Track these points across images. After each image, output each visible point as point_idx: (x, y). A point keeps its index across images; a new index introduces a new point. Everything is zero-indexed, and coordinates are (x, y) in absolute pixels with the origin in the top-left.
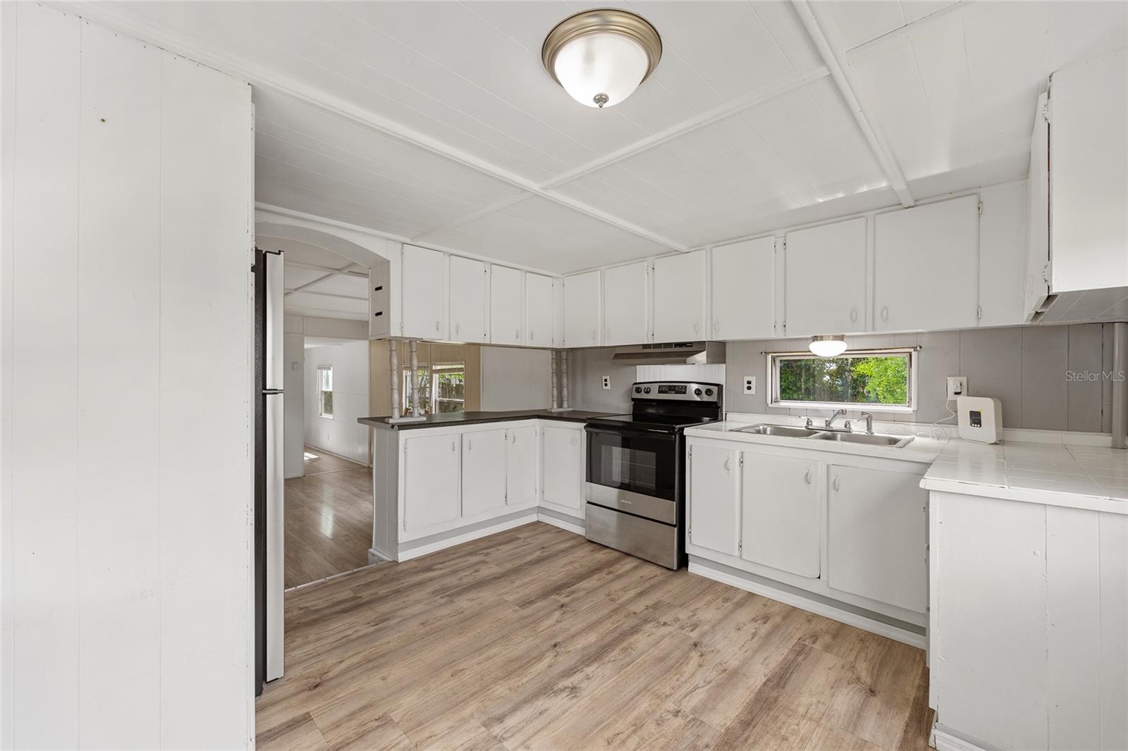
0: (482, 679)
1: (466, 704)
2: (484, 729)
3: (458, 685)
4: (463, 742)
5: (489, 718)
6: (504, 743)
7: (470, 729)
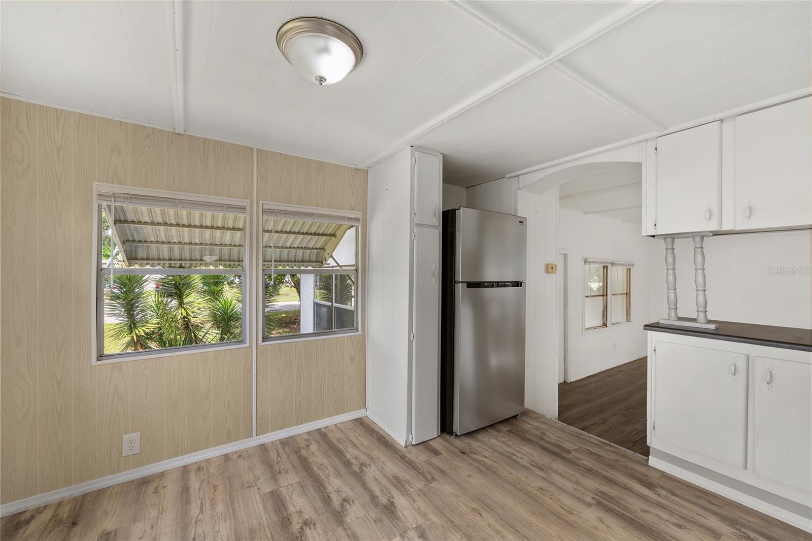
0: (468, 527)
1: (441, 517)
2: (415, 526)
3: (461, 512)
4: (405, 515)
5: (424, 530)
6: (399, 537)
7: (415, 519)
